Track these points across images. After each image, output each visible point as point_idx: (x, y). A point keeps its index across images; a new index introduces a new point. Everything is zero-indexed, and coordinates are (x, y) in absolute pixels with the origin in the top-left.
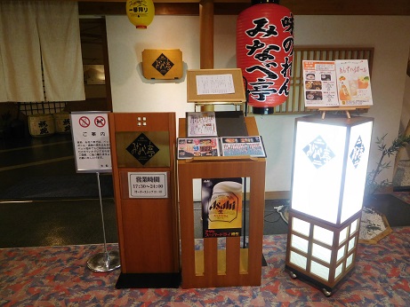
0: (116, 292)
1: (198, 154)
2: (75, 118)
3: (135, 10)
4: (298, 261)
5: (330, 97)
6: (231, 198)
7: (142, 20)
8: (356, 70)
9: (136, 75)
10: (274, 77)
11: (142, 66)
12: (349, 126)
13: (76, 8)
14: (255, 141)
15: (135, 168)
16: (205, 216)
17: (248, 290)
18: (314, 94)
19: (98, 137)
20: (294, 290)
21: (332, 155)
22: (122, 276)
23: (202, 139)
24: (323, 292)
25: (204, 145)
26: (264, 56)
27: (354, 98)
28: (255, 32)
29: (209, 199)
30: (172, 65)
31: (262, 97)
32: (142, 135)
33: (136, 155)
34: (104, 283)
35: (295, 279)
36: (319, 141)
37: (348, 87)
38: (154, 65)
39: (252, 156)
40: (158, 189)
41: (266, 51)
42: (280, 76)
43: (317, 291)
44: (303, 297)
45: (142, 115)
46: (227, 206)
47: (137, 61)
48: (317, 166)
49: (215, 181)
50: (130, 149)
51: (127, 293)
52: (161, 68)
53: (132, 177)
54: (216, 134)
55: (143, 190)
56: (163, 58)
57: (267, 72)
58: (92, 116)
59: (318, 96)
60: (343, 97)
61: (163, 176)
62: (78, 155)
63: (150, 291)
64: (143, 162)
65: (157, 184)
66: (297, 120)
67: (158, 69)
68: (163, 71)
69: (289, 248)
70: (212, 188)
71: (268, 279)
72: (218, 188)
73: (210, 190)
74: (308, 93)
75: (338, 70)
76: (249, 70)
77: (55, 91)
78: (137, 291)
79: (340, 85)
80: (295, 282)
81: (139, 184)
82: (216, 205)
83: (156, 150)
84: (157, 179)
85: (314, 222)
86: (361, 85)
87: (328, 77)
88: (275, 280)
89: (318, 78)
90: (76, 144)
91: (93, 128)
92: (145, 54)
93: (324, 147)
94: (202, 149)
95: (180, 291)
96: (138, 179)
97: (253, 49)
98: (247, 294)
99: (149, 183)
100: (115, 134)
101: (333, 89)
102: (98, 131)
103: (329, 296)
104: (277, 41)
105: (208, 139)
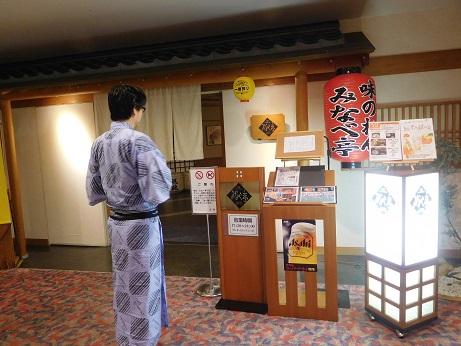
0: (216, 311)
1: (280, 200)
2: (193, 172)
3: (239, 89)
4: (375, 303)
5: (394, 152)
6: (307, 237)
7: (245, 96)
8: (420, 128)
9: (246, 137)
10: (356, 135)
11: (251, 129)
12: (404, 177)
13: (199, 88)
14: (330, 189)
15: (233, 211)
16: (286, 251)
17: (324, 324)
18: (378, 150)
19: (208, 187)
20: (368, 329)
21: (393, 202)
22: (221, 301)
23: (285, 188)
24: (396, 333)
25: (286, 193)
26: (345, 118)
27: (417, 153)
28: (336, 99)
29: (288, 237)
30: (276, 127)
31: (345, 153)
32: (239, 185)
33: (234, 201)
34: (207, 304)
35: (373, 321)
36: (383, 191)
37: (411, 143)
38: (261, 128)
39: (324, 202)
40: (251, 229)
41: (347, 114)
42: (362, 135)
43: (390, 333)
44: (375, 335)
45: (239, 169)
46: (304, 243)
47: (246, 125)
48: (383, 212)
49: (293, 222)
50: (229, 195)
51: (223, 312)
52: (267, 129)
53: (231, 217)
54: (297, 184)
55: (239, 228)
56: (268, 122)
57: (349, 132)
58: (205, 171)
59: (383, 152)
60: (407, 151)
61: (255, 218)
62: (194, 200)
63: (242, 313)
64: (239, 206)
65: (250, 224)
66: (365, 172)
67: (264, 131)
68: (269, 133)
69: (367, 291)
70: (290, 227)
71: (347, 318)
72: (296, 228)
73: (289, 229)
74: (372, 149)
75: (403, 129)
76: (334, 130)
77: (182, 152)
78: (232, 313)
79: (404, 141)
80: (373, 324)
81: (236, 223)
82: (294, 243)
83: (249, 196)
84: (250, 221)
85: (385, 264)
86: (424, 141)
87: (393, 135)
88: (353, 320)
89: (383, 136)
90: (193, 192)
91: (205, 179)
92: (253, 119)
93: (387, 195)
94: (284, 196)
95: (266, 317)
96: (236, 220)
97: (336, 113)
98: (323, 326)
99: (244, 223)
100: (219, 184)
101: (398, 145)
102: (209, 182)
103: (401, 338)
104: (357, 104)
105: (291, 188)
